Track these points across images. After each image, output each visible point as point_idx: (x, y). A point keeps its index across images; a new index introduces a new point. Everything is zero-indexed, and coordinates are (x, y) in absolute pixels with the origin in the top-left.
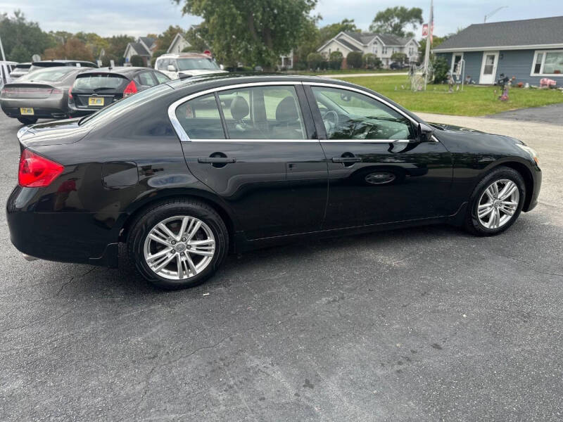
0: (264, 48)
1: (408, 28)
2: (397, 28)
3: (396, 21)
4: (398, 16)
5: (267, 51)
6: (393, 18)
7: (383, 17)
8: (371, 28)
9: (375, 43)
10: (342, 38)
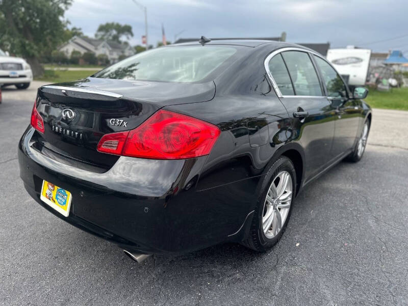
0: (27, 42)
1: (123, 38)
2: (116, 38)
3: (114, 32)
4: (116, 29)
5: (29, 45)
6: (112, 30)
7: (105, 28)
8: (96, 35)
9: (103, 47)
10: (76, 41)
